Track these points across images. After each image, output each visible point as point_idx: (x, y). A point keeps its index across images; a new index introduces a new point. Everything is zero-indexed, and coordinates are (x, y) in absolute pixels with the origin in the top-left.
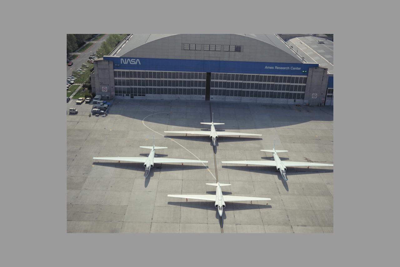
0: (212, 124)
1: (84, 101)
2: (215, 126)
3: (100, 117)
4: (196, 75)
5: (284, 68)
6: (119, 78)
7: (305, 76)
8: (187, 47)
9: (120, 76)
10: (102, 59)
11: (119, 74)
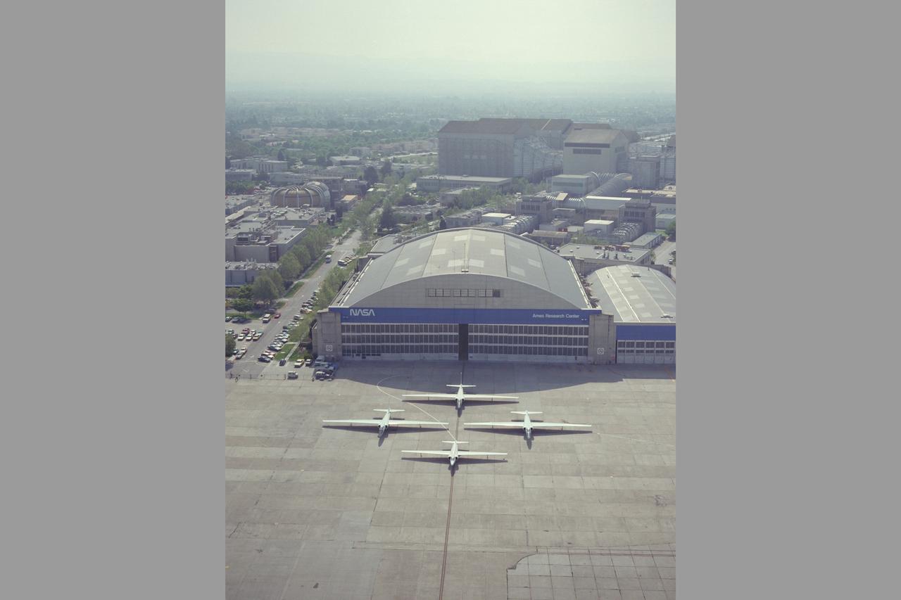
0: (461, 386)
1: (303, 364)
2: (463, 388)
3: (326, 381)
4: (445, 326)
5: (558, 316)
6: (348, 334)
7: (587, 326)
8: (432, 293)
9: (348, 331)
10: (326, 310)
11: (348, 329)
